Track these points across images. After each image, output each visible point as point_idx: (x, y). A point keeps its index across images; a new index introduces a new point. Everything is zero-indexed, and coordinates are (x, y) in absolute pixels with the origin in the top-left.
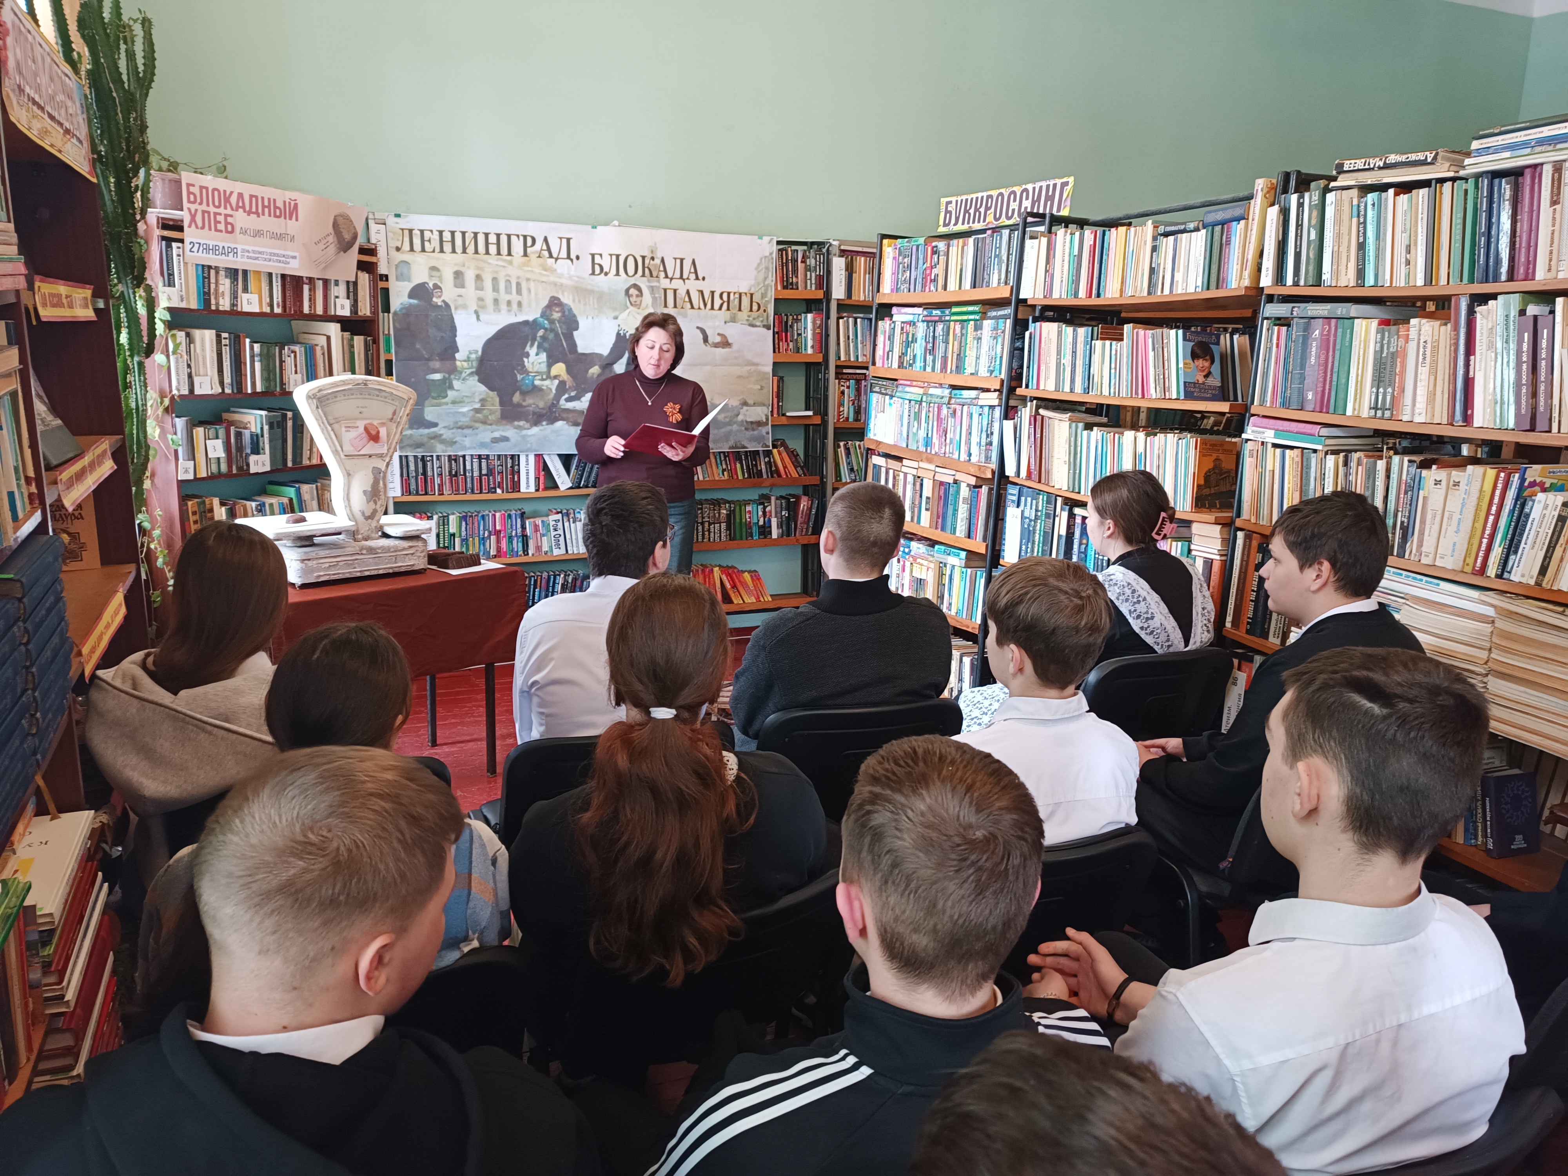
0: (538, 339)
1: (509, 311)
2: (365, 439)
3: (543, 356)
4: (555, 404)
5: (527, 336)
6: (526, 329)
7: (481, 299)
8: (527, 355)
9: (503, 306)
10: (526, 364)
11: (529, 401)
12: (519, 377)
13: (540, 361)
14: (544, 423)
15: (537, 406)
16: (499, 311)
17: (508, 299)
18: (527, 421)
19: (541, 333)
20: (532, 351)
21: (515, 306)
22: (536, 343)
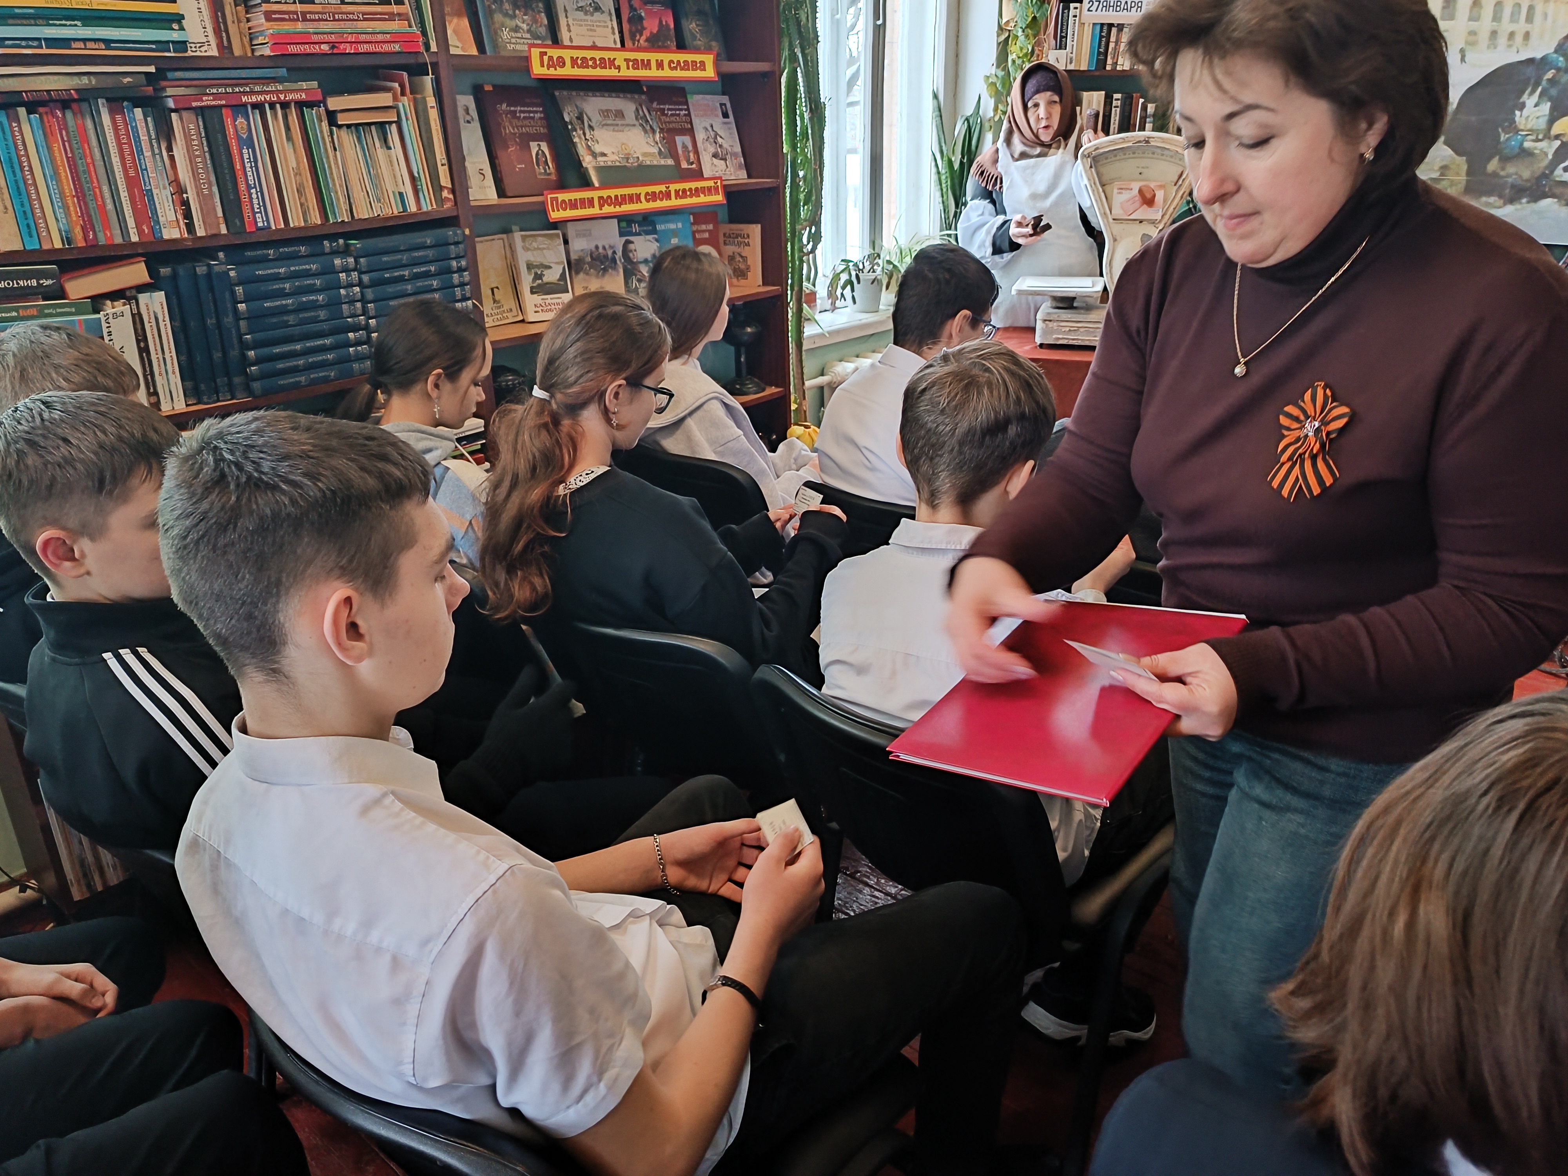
0: (1544, 83)
1: (1510, 46)
2: (1138, 204)
3: (1546, 107)
4: (1546, 175)
5: (1529, 79)
6: (1530, 71)
7: (1473, 33)
8: (1522, 107)
9: (1502, 40)
10: (1517, 119)
11: (1511, 169)
12: (1503, 137)
13: (1538, 114)
14: (1524, 200)
15: (1520, 176)
16: (1495, 48)
17: (1511, 30)
18: (1500, 197)
19: (1550, 75)
20: (1530, 100)
21: (1519, 39)
22: (1540, 89)
